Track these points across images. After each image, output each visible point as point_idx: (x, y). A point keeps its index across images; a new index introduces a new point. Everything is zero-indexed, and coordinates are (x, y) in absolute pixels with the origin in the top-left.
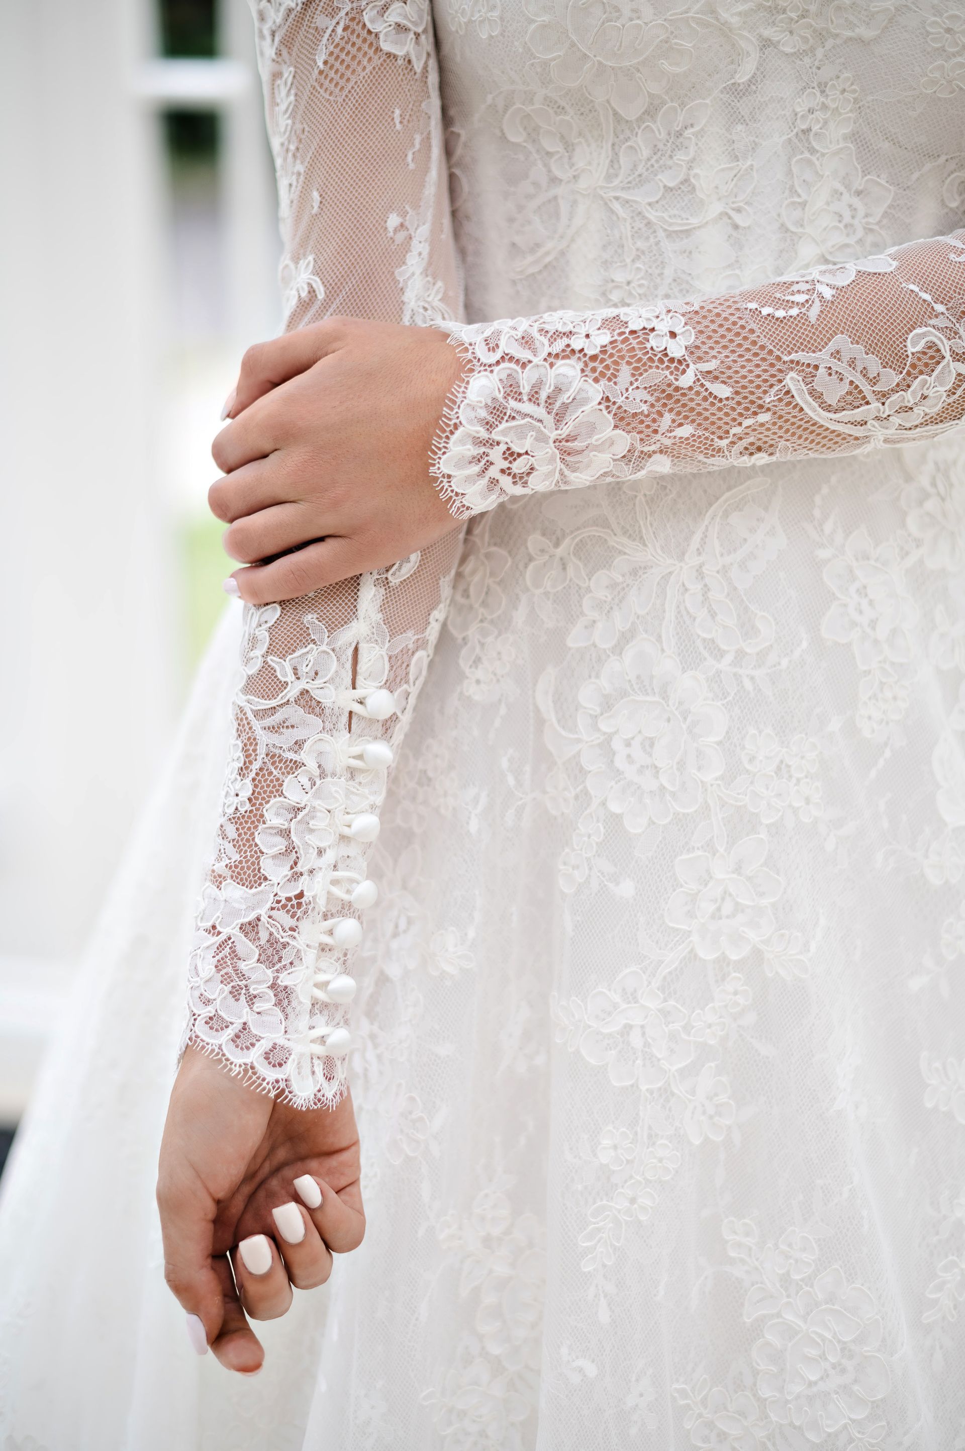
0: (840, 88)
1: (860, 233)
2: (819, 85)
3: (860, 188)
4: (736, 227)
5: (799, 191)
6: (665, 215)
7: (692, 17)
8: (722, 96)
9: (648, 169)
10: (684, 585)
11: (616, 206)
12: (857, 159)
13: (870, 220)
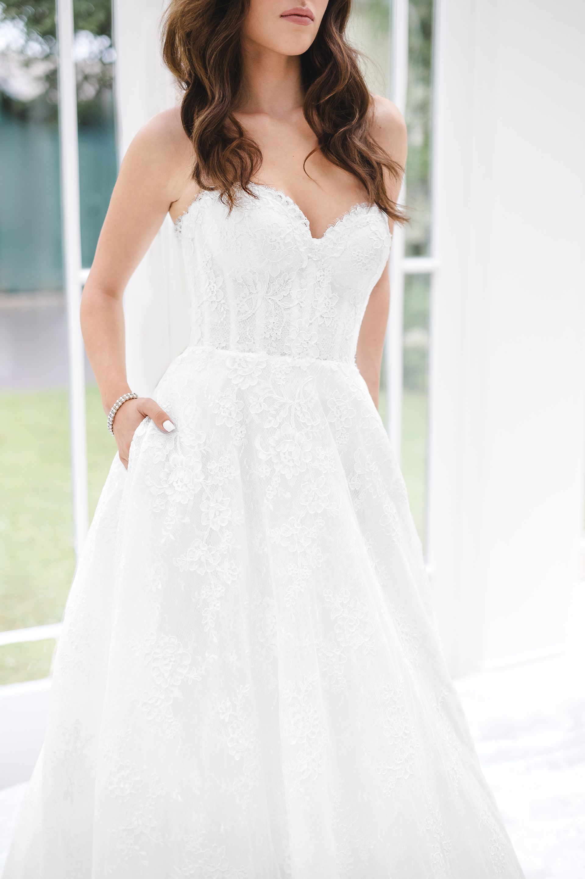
0: (328, 270)
1: (330, 309)
2: (323, 269)
3: (331, 297)
4: (301, 307)
5: (317, 297)
6: (284, 304)
7: (293, 250)
8: (299, 271)
9: (279, 291)
10: (296, 408)
11: (270, 301)
12: (331, 289)
13: (332, 306)
